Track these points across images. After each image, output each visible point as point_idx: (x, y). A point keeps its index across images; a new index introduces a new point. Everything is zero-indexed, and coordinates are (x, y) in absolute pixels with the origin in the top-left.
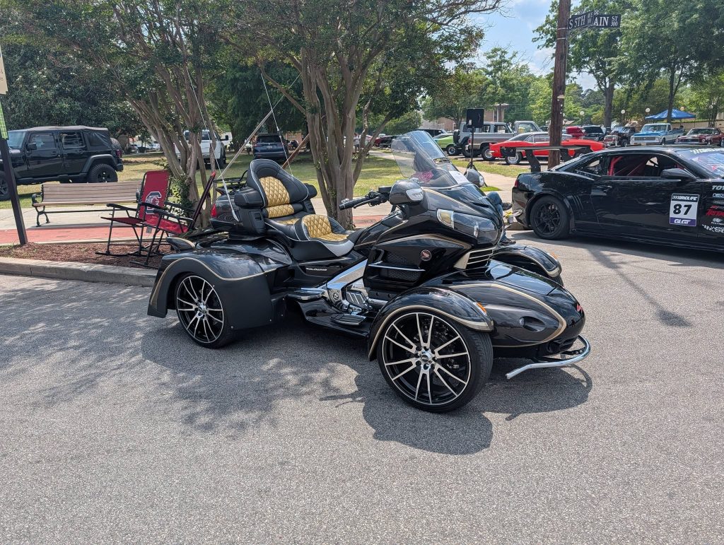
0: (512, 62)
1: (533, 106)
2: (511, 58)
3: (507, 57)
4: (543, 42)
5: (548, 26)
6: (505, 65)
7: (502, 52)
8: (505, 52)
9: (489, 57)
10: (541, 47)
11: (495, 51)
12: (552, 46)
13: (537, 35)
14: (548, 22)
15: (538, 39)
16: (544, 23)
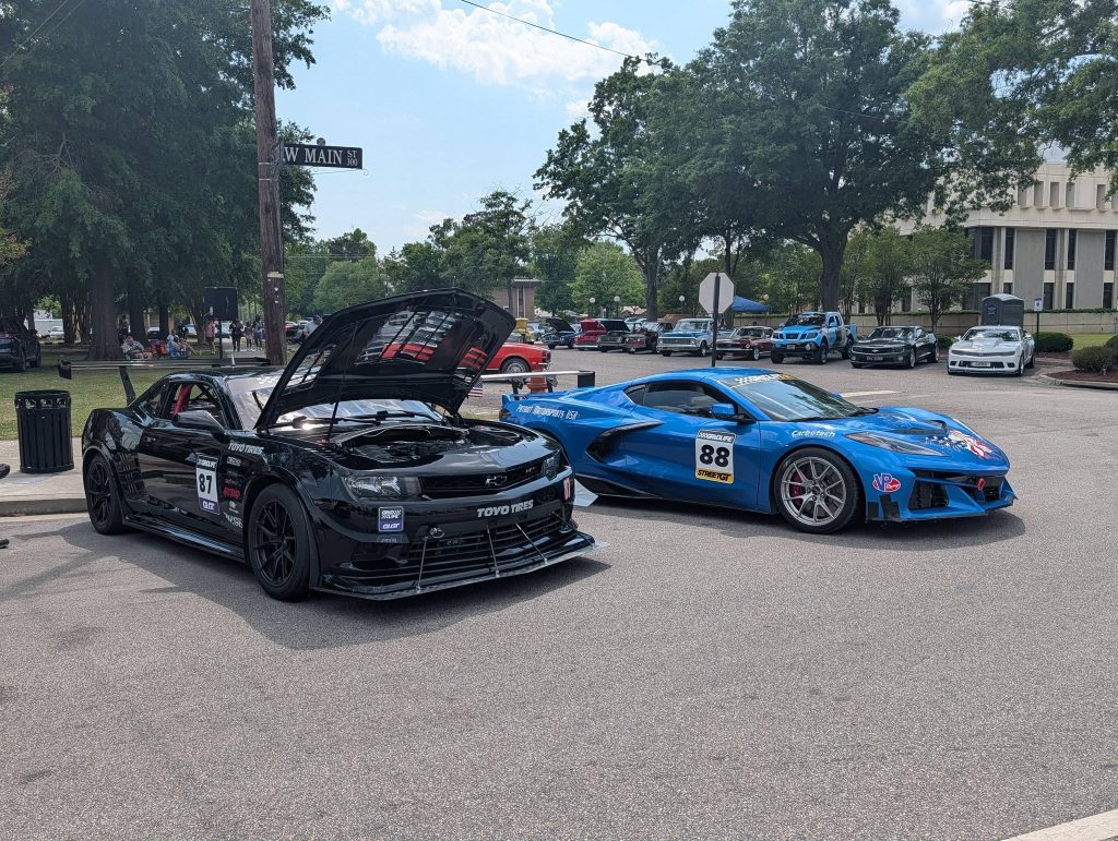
0: (525, 214)
1: (571, 285)
2: (523, 209)
3: (516, 207)
4: (547, 189)
5: (552, 167)
6: (515, 219)
7: (509, 199)
8: (514, 200)
9: (489, 206)
10: (547, 198)
11: (497, 196)
12: (564, 195)
13: (538, 180)
14: (551, 160)
15: (542, 185)
16: (546, 161)
